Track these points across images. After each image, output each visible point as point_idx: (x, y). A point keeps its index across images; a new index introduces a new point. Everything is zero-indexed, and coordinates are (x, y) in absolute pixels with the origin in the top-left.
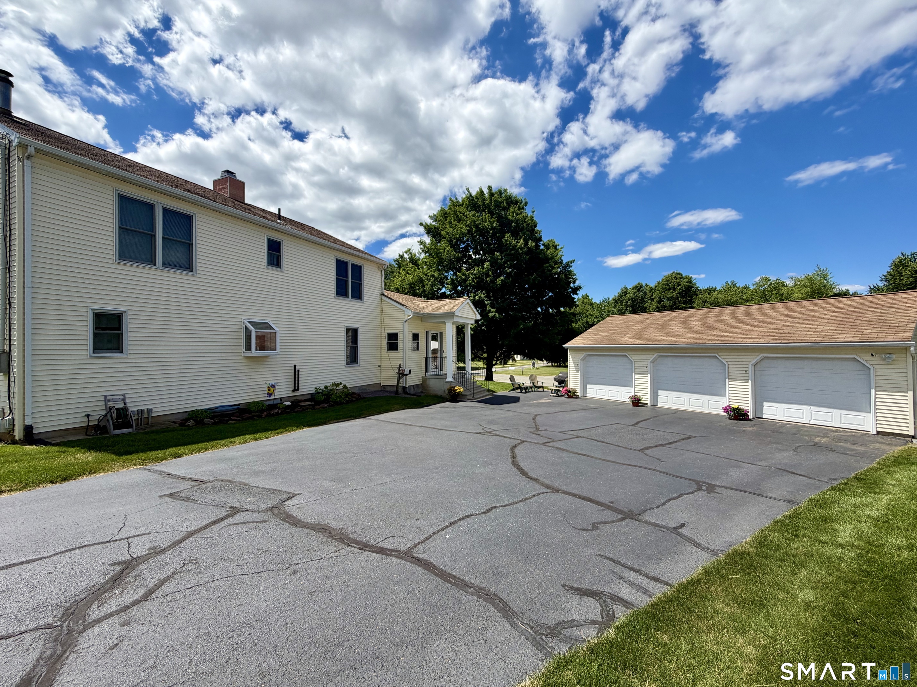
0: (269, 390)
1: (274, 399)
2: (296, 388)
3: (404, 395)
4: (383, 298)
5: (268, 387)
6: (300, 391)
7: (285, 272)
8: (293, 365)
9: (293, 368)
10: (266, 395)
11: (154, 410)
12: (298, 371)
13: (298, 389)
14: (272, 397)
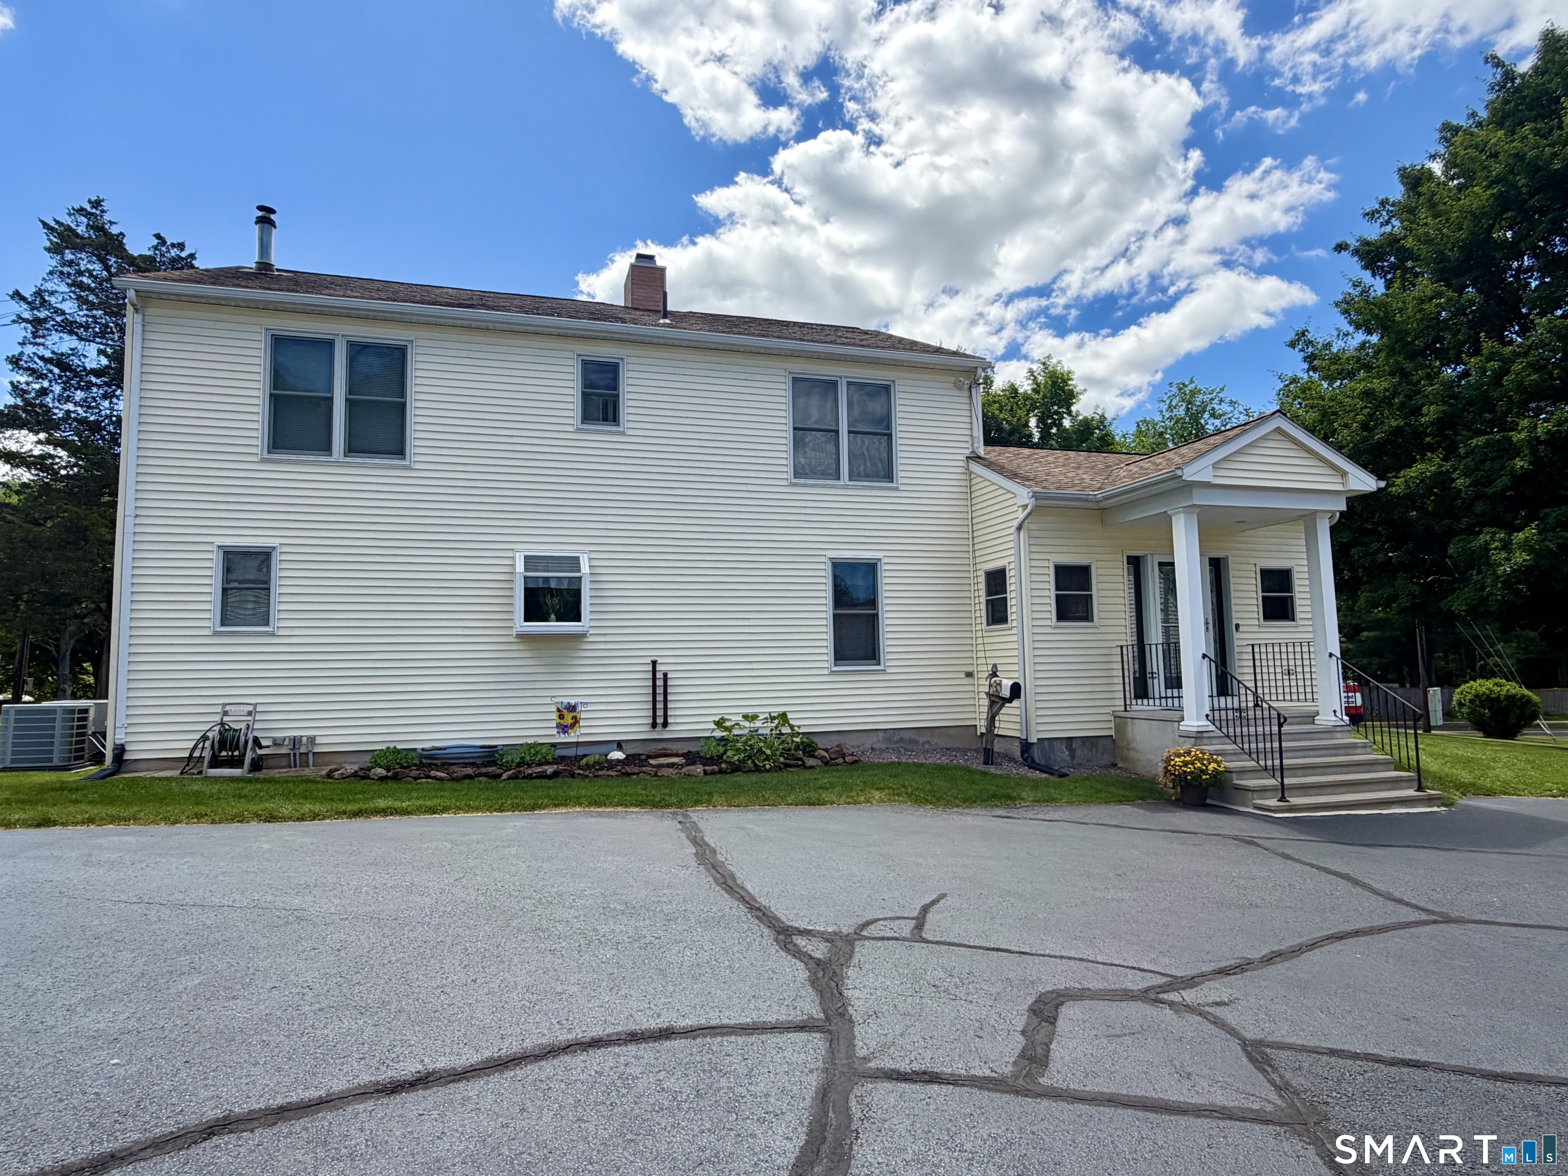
0: (561, 717)
1: (578, 744)
2: (660, 720)
3: (1024, 771)
4: (975, 468)
5: (559, 710)
6: (669, 728)
7: (630, 432)
8: (649, 661)
9: (650, 668)
10: (555, 731)
11: (319, 740)
12: (665, 675)
13: (665, 724)
14: (571, 737)
